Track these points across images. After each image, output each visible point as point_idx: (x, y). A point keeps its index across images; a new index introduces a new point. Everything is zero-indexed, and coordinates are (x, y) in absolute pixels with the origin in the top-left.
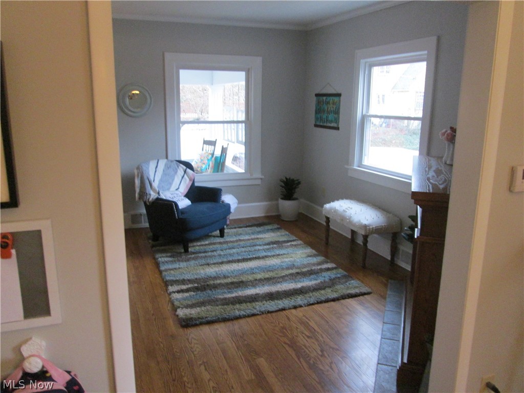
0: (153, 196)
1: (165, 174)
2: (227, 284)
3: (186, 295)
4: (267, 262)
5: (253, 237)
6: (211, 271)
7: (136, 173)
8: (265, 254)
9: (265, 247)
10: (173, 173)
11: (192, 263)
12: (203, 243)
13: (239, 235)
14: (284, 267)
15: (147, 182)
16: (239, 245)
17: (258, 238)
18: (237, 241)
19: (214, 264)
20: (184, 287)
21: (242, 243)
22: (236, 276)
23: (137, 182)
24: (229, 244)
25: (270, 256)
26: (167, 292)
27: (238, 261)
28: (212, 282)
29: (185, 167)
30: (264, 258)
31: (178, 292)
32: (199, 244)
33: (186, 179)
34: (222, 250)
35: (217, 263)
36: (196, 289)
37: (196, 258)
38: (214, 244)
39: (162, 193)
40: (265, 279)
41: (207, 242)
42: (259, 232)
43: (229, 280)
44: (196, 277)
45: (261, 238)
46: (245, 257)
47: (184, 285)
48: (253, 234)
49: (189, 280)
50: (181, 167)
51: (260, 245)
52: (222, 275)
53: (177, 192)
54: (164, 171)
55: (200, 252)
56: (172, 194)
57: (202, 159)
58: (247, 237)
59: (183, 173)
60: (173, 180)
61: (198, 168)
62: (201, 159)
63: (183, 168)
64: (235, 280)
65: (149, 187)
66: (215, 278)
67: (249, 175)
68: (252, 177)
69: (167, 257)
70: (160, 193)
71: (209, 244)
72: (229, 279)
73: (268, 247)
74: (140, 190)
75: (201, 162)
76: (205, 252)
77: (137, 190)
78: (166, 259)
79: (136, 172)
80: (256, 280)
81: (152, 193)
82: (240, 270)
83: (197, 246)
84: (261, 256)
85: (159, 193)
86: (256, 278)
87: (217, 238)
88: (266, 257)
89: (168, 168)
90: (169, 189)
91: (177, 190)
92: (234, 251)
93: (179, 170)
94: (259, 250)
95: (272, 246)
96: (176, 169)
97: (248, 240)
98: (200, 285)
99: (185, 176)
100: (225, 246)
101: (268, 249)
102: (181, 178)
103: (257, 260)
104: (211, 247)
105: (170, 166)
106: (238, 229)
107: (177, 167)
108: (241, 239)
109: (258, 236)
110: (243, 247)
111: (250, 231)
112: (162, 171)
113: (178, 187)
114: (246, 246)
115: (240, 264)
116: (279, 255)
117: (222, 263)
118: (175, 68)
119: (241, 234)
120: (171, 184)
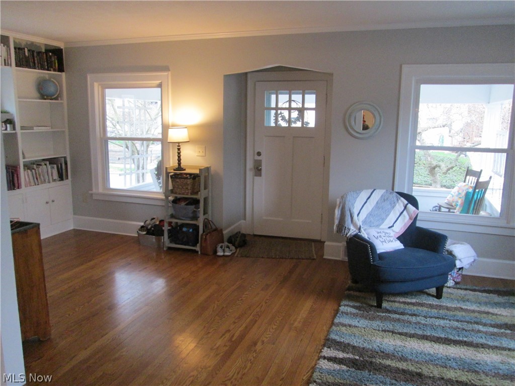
0: (353, 231)
1: (377, 206)
2: (397, 370)
3: (337, 367)
4: (479, 355)
5: (483, 308)
6: (390, 343)
7: (338, 203)
8: (483, 341)
9: (491, 329)
10: (389, 206)
11: (376, 324)
12: (409, 300)
13: (464, 301)
14: (501, 372)
15: (348, 214)
16: (455, 316)
17: (488, 313)
18: (456, 309)
19: (401, 334)
20: (341, 355)
21: (460, 314)
22: (417, 362)
23: (337, 213)
24: (441, 312)
25: (489, 347)
26: (319, 353)
27: (438, 340)
28: (378, 361)
29: (406, 202)
30: (477, 346)
31: (330, 359)
32: (402, 299)
33: (404, 216)
34: (425, 317)
35: (406, 335)
36: (353, 363)
37: (385, 320)
38: (422, 305)
39: (365, 230)
40: (457, 381)
41: (414, 301)
42: (497, 304)
43: (402, 365)
44: (366, 345)
45: (493, 314)
46: (451, 337)
47: (343, 351)
48: (486, 304)
49: (354, 347)
50: (401, 201)
51: (485, 325)
52: (400, 354)
53: (389, 231)
54: (377, 203)
55: (395, 312)
56: (378, 233)
57: (460, 192)
58: (474, 307)
59: (403, 208)
60: (387, 216)
61: (453, 202)
62: (458, 191)
63: (403, 203)
64: (412, 368)
65: (350, 220)
66: (387, 356)
67: (506, 222)
68: (509, 226)
69: (353, 307)
70: (362, 229)
71: (413, 304)
72: (405, 364)
73: (496, 330)
74: (339, 222)
75: (457, 196)
76: (402, 314)
77: (336, 222)
78: (349, 310)
79: (338, 201)
80: (443, 379)
81: (352, 227)
82: (429, 354)
83: (399, 302)
84: (475, 342)
85: (360, 229)
86: (444, 375)
87: (431, 298)
88: (483, 346)
89: (384, 200)
90: (378, 226)
91: (390, 228)
92: (442, 322)
93: (397, 205)
94: (479, 331)
95: (503, 331)
96: (394, 203)
97: (474, 311)
98: (361, 359)
99: (405, 212)
100: (434, 312)
101: (493, 334)
102: (399, 214)
103: (465, 347)
104: (415, 308)
105: (387, 199)
106: (468, 292)
107: (396, 200)
108: (463, 307)
109: (491, 310)
110: (458, 321)
111: (485, 300)
112: (375, 203)
113: (392, 225)
114: (462, 319)
115: (436, 346)
116: (504, 349)
117: (412, 336)
118: (413, 82)
119: (468, 300)
120: (383, 220)
